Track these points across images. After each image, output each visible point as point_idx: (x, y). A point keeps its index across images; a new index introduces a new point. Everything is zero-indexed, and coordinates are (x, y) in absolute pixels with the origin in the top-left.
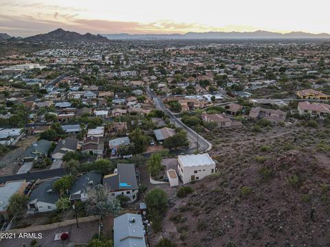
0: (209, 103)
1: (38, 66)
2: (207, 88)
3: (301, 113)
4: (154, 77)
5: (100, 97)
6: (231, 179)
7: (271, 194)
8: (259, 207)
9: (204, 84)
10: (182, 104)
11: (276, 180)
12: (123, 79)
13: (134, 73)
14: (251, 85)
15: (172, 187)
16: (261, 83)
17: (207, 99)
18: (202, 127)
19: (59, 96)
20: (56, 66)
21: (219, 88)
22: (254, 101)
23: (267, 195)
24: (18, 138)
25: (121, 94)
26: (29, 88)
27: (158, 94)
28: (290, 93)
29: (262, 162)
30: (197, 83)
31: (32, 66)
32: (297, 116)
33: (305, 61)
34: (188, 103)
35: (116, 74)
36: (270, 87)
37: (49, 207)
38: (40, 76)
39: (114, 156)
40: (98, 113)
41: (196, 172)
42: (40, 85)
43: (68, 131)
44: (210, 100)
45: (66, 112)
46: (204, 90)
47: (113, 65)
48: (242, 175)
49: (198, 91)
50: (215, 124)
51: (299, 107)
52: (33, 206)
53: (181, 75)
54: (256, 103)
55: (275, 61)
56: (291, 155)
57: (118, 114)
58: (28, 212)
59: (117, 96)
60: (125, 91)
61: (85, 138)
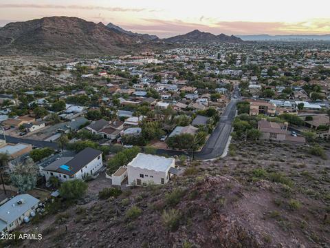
1: (156, 61)
10: (252, 107)
15: (113, 185)
19: (146, 86)
20: (171, 62)
26: (128, 78)
27: (242, 95)
31: (150, 61)
34: (261, 107)
35: (218, 72)
38: (148, 69)
40: (160, 104)
41: (142, 176)
42: (140, 76)
45: (135, 100)
46: (305, 96)
47: (224, 63)
57: (177, 108)
59: (196, 92)
60: (207, 88)
61: (110, 122)
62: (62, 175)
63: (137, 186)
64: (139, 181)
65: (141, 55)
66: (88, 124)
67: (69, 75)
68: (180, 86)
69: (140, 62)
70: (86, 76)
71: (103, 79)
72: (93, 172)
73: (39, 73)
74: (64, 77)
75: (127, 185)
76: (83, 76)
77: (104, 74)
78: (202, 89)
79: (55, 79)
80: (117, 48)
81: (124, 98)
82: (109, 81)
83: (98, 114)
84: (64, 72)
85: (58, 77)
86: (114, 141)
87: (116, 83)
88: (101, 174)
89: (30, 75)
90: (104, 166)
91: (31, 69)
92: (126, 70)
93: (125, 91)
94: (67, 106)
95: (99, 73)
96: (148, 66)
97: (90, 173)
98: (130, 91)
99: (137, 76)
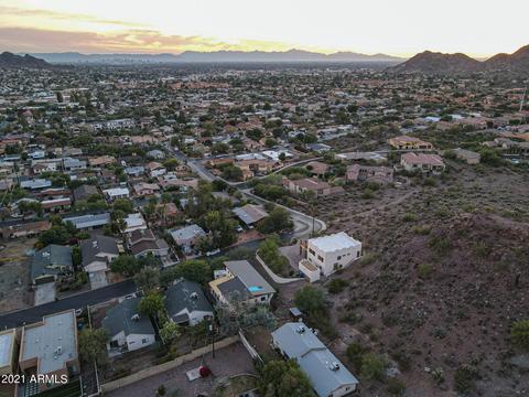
0: (278, 164)
2: (262, 142)
3: (408, 168)
5: (94, 166)
6: (394, 259)
7: (457, 268)
8: (450, 285)
9: (256, 135)
10: (242, 168)
11: (456, 251)
12: (115, 133)
13: (129, 123)
14: (324, 133)
15: (314, 282)
16: (334, 130)
17: (270, 158)
18: (293, 199)
21: (279, 140)
22: (342, 156)
23: (452, 270)
25: (130, 158)
27: (190, 155)
28: (381, 143)
29: (426, 233)
32: (405, 173)
33: (375, 96)
34: (251, 166)
36: (349, 135)
37: (144, 341)
39: (190, 255)
40: (113, 192)
43: (79, 226)
44: (277, 159)
45: (49, 197)
47: (82, 109)
48: (406, 252)
49: (249, 146)
51: (402, 161)
52: (115, 344)
54: (345, 159)
55: (336, 96)
56: (466, 219)
57: (147, 192)
58: (111, 355)
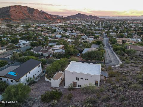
1: (63, 24)
4: (111, 30)
12: (95, 30)
15: (52, 87)
17: (138, 41)
18: (124, 53)
19: (60, 33)
20: (70, 25)
24: (26, 45)
26: (51, 30)
27: (108, 37)
30: (135, 34)
31: (61, 24)
34: (122, 41)
35: (93, 28)
38: (60, 27)
41: (78, 79)
42: (57, 29)
44: (140, 41)
46: (139, 37)
49: (135, 37)
50: (135, 52)
53: (127, 30)
59: (86, 35)
60: (91, 34)
61: (45, 47)
62: (9, 80)
63: (73, 88)
64: (74, 84)
65: (56, 22)
66: (31, 49)
67: (22, 28)
68: (77, 33)
69: (56, 25)
70: (31, 29)
71: (39, 30)
72: (35, 77)
73: (6, 27)
74: (19, 29)
75: (64, 87)
76: (29, 29)
77: (40, 28)
78: (88, 34)
79: (14, 30)
80: (45, 20)
81: (51, 38)
82: (42, 31)
83: (37, 44)
84: (19, 27)
85: (16, 29)
86: (48, 57)
87: (46, 32)
88: (41, 78)
89: (2, 28)
90: (43, 72)
91: (2, 25)
92: (50, 27)
93: (51, 35)
94: (20, 41)
95: (37, 28)
96: (60, 26)
97: (33, 77)
98: (53, 35)
99: (56, 29)
